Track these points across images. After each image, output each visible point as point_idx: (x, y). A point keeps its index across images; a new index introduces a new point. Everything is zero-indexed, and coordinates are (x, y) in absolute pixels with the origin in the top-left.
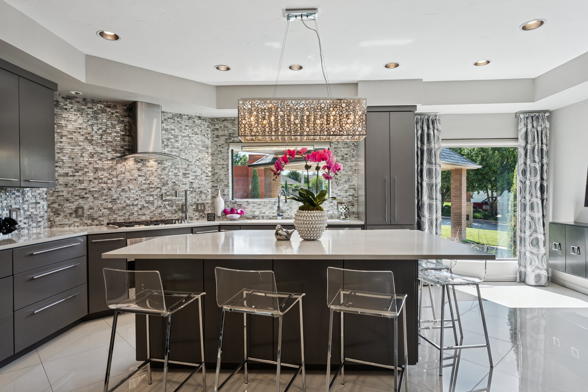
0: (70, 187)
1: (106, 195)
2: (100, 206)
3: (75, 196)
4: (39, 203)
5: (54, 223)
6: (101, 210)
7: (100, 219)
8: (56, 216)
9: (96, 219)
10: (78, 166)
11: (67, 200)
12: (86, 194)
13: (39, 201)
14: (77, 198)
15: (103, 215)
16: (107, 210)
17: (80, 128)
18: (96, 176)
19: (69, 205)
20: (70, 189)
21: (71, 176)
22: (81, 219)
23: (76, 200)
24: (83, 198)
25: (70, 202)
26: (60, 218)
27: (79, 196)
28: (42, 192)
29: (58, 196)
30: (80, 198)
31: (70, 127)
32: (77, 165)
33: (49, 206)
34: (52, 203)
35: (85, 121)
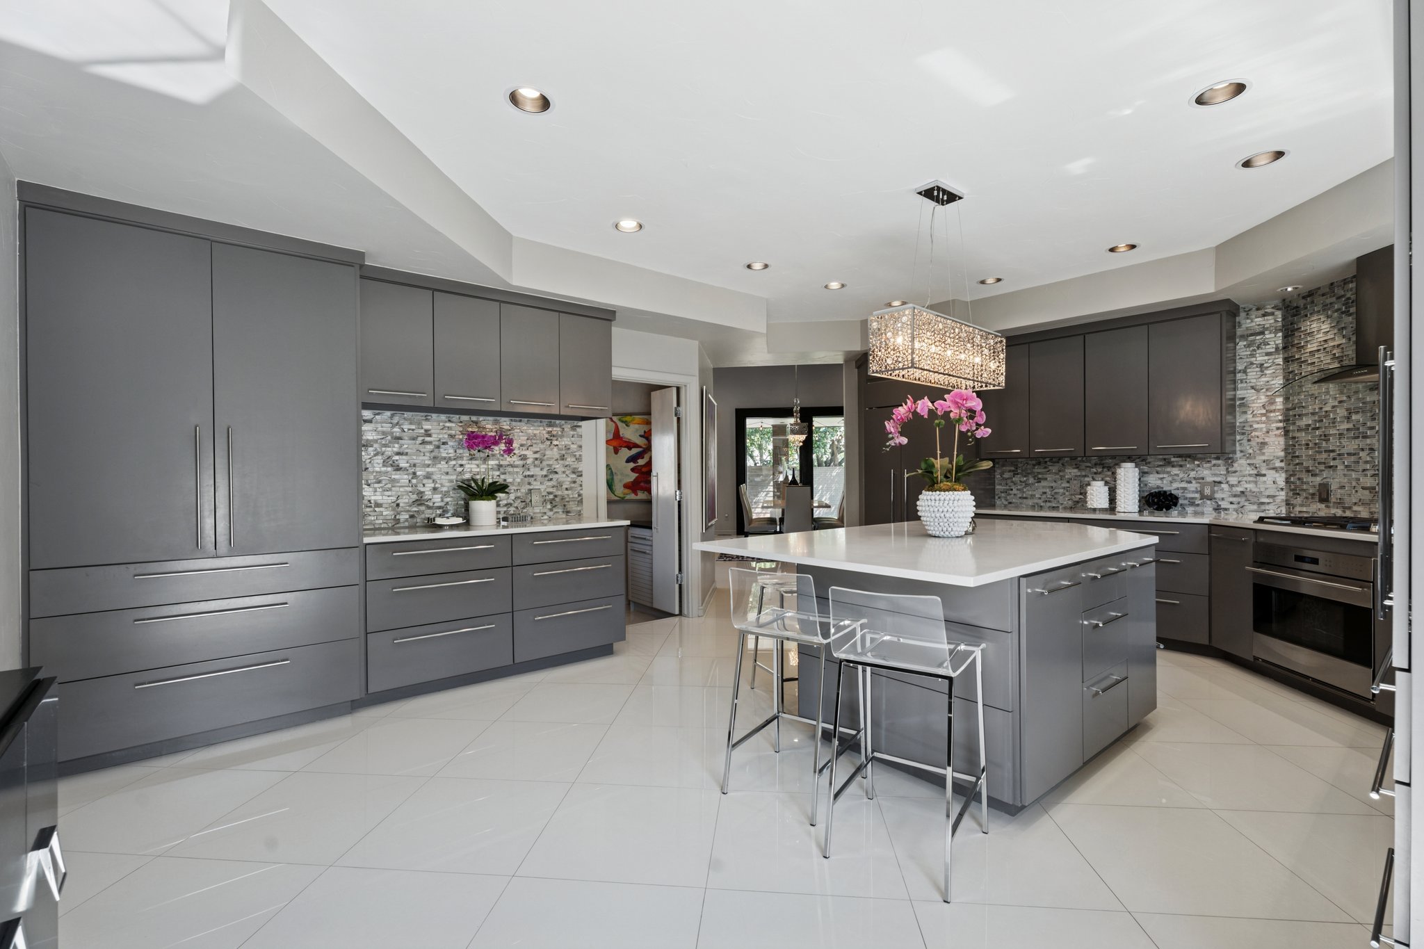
0: (1312, 448)
1: (1367, 462)
2: (1354, 484)
3: (1319, 463)
4: (1264, 475)
5: (1293, 508)
6: (1357, 491)
7: (1355, 508)
8: (1295, 497)
9: (1350, 508)
10: (1324, 409)
11: (1308, 471)
12: (1334, 459)
13: (1263, 472)
14: (1322, 467)
15: (1361, 502)
16: (1367, 492)
17: (1326, 341)
18: (1350, 426)
19: (1311, 479)
20: (1310, 452)
21: (1313, 429)
22: (1327, 507)
23: (1321, 471)
24: (1331, 467)
25: (1312, 475)
26: (1299, 500)
27: (1324, 463)
28: (1272, 458)
29: (1297, 464)
30: (1326, 467)
31: (1312, 347)
32: (1321, 408)
33: (1287, 481)
34: (1291, 475)
35: (1333, 325)
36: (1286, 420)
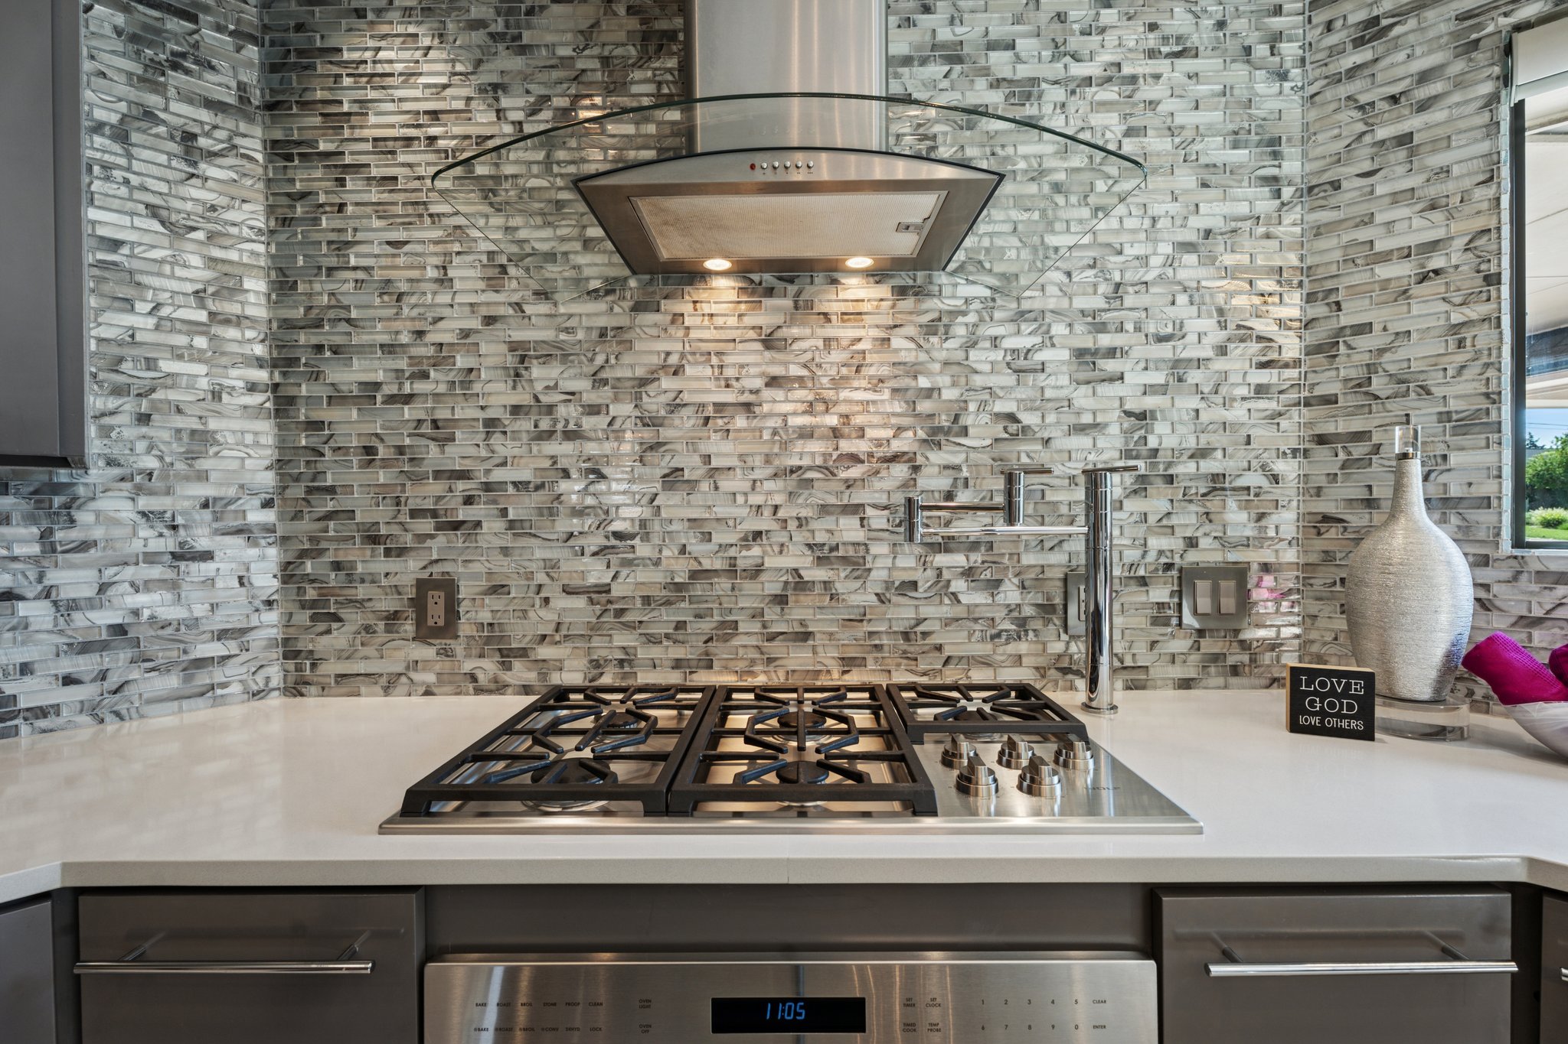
0: (386, 463)
1: (579, 512)
2: (541, 578)
3: (414, 513)
4: (207, 556)
5: (314, 666)
6: (547, 600)
7: (545, 652)
8: (322, 626)
9: (523, 653)
10: (430, 338)
11: (374, 540)
12: (469, 501)
13: (203, 543)
14: (426, 526)
15: (559, 633)
16: (580, 602)
17: (434, 114)
18: (523, 398)
19: (381, 565)
20: (382, 477)
21: (391, 399)
22: (446, 653)
23: (422, 538)
24: (456, 526)
25: (388, 553)
26: (339, 638)
27: (434, 514)
28: (231, 492)
29: (330, 516)
30: (439, 527)
31: (384, 121)
32: (420, 334)
33: (288, 574)
34: (303, 554)
35: (459, 68)
36: (283, 361)
